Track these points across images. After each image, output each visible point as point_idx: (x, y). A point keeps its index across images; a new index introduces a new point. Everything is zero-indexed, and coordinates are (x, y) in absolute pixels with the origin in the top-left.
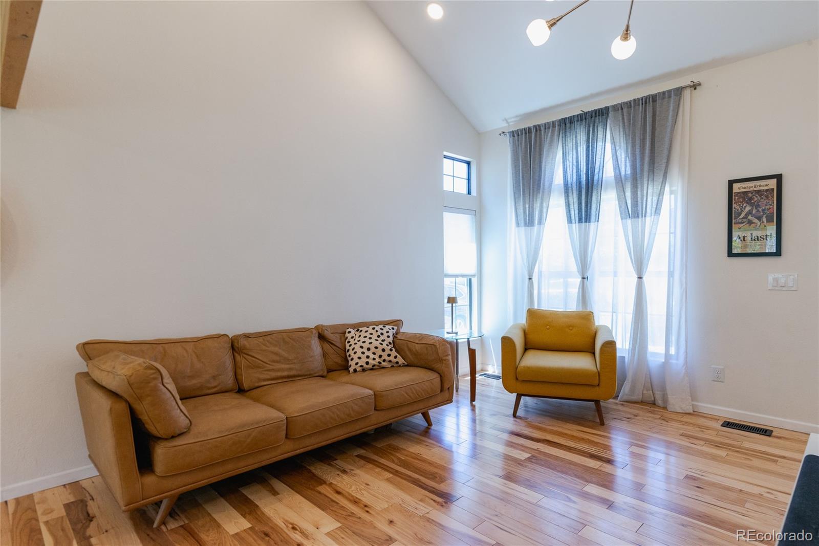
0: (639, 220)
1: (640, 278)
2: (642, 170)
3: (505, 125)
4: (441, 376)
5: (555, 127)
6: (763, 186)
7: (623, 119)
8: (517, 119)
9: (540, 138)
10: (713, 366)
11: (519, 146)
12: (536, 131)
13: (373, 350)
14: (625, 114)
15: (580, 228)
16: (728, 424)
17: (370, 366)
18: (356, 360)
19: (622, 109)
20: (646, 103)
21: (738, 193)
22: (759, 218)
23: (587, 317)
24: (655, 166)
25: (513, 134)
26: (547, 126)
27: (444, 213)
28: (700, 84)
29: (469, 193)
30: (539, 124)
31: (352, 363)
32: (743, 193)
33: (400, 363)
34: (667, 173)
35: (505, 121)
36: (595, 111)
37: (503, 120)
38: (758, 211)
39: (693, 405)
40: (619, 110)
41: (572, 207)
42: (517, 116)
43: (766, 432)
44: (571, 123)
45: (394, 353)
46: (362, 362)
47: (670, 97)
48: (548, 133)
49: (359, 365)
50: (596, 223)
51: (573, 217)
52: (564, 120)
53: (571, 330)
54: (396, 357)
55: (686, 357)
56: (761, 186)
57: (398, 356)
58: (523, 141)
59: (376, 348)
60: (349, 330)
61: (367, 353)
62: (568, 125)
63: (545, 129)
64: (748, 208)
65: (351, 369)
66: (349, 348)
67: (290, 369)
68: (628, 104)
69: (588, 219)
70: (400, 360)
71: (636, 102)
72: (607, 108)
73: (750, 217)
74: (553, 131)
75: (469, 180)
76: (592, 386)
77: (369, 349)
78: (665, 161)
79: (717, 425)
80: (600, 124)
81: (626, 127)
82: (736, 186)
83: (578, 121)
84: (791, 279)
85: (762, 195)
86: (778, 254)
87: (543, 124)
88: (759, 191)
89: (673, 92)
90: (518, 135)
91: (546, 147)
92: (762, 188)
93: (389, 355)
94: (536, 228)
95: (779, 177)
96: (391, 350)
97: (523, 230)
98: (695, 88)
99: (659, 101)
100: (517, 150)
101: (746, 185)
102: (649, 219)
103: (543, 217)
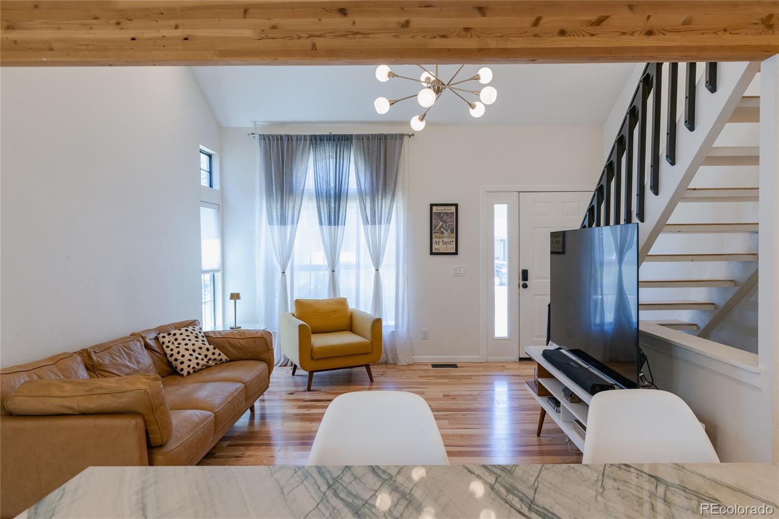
0: (376, 227)
1: (377, 270)
2: (378, 189)
3: (252, 125)
4: (268, 364)
5: (306, 140)
6: (449, 210)
7: (364, 147)
8: (265, 124)
9: (292, 148)
10: (422, 329)
11: (270, 149)
12: (288, 140)
13: (198, 351)
14: (365, 144)
15: (330, 230)
16: (434, 366)
17: (200, 367)
18: (187, 363)
19: (363, 139)
20: (380, 139)
21: (436, 213)
23: (343, 302)
24: (387, 188)
25: (263, 137)
26: (299, 138)
27: (201, 207)
28: (414, 135)
29: (211, 186)
30: (291, 134)
31: (185, 366)
32: (438, 213)
33: (224, 360)
34: (394, 194)
35: (253, 123)
36: (342, 136)
37: (251, 122)
38: (446, 226)
39: (413, 358)
40: (360, 139)
41: (322, 210)
42: (266, 122)
43: (454, 366)
44: (321, 140)
45: (217, 351)
46: (193, 364)
47: (396, 139)
48: (300, 144)
49: (192, 367)
50: (343, 226)
51: (323, 220)
52: (315, 136)
53: (334, 314)
54: (219, 355)
55: (408, 325)
56: (447, 210)
57: (222, 353)
58: (275, 147)
59: (200, 348)
60: (165, 335)
61: (195, 355)
62: (318, 142)
63: (297, 140)
65: (185, 373)
66: (171, 353)
68: (368, 137)
69: (336, 223)
70: (224, 357)
71: (374, 136)
72: (351, 136)
73: (442, 229)
74: (305, 144)
75: (210, 173)
76: (367, 353)
77: (194, 351)
78: (393, 185)
79: (430, 368)
80: (345, 147)
81: (366, 154)
82: (434, 208)
83: (327, 140)
84: (462, 269)
85: (447, 216)
86: (456, 253)
87: (295, 135)
88: (447, 213)
89: (398, 136)
90: (269, 140)
91: (299, 156)
92: (448, 211)
93: (214, 354)
94: (289, 227)
95: (456, 205)
96: (214, 348)
97: (276, 228)
98: (410, 137)
99: (388, 141)
100: (269, 153)
101: (440, 208)
102: (383, 226)
103: (296, 219)
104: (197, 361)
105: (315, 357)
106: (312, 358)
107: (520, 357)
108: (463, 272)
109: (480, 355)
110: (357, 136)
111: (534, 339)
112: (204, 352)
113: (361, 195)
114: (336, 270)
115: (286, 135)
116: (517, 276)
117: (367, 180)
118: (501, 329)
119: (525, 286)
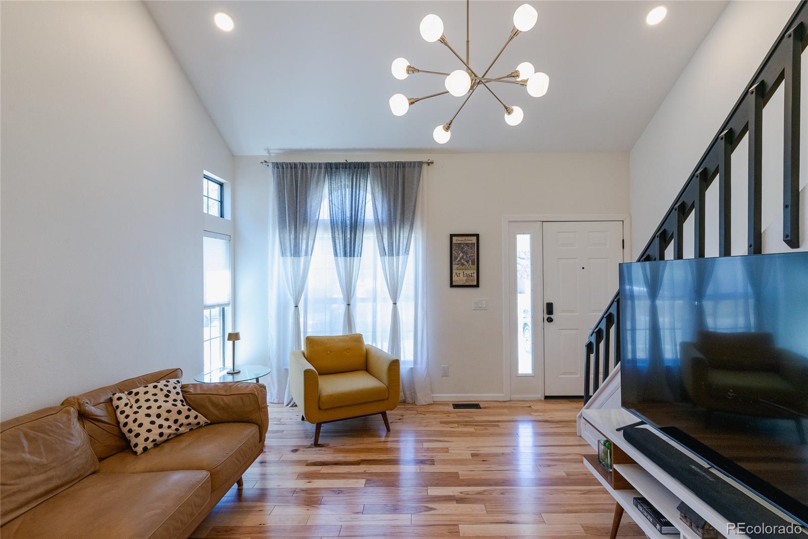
0: (393, 258)
1: (395, 303)
2: (395, 219)
3: (266, 154)
4: (259, 427)
5: (322, 169)
6: (470, 240)
7: (381, 175)
8: (279, 152)
9: (307, 175)
10: (442, 366)
11: (283, 178)
12: (303, 168)
13: (165, 415)
14: (382, 171)
15: (346, 262)
16: (456, 406)
17: (165, 438)
18: (144, 434)
19: (380, 167)
20: (398, 167)
21: (456, 243)
22: (467, 262)
23: (358, 339)
24: (405, 217)
25: (277, 165)
26: (313, 166)
27: (204, 237)
28: (432, 163)
29: (222, 216)
30: (305, 162)
31: (140, 441)
32: (458, 243)
33: (202, 423)
34: (413, 223)
35: (267, 151)
36: (359, 164)
37: (265, 150)
38: (467, 257)
39: (433, 397)
40: (377, 167)
41: (337, 241)
42: (280, 149)
43: (476, 406)
44: (337, 168)
45: (193, 413)
46: (154, 435)
47: (414, 167)
48: (315, 173)
49: (151, 440)
50: (359, 257)
51: (338, 251)
52: (331, 164)
53: (348, 352)
54: (196, 417)
55: (428, 362)
56: (468, 240)
57: (199, 415)
58: (289, 175)
59: (169, 411)
60: (118, 395)
61: (159, 421)
62: (334, 170)
63: (312, 168)
64: (461, 255)
65: (139, 449)
66: (126, 420)
67: (49, 479)
68: (385, 165)
69: (352, 254)
70: (202, 419)
71: (391, 164)
72: (368, 164)
73: (462, 261)
74: (319, 172)
75: (221, 202)
77: (159, 416)
78: (412, 214)
79: (451, 408)
80: (362, 175)
81: (383, 183)
82: (454, 239)
83: (343, 168)
84: (484, 302)
85: (468, 246)
86: (477, 286)
87: (309, 163)
88: (467, 243)
89: (417, 164)
90: (283, 168)
91: (313, 185)
92: (469, 242)
93: (187, 417)
94: (302, 259)
95: (477, 236)
96: (189, 410)
97: (289, 259)
98: (429, 165)
99: (407, 169)
100: (282, 182)
101: (460, 238)
102: (401, 257)
103: (310, 249)
104: (161, 430)
105: (323, 407)
106: (320, 408)
107: (546, 395)
108: (484, 306)
109: (503, 393)
110: (374, 163)
111: (560, 376)
112: (174, 416)
113: (378, 225)
114: (352, 303)
115: (300, 163)
116: (542, 309)
117: (384, 210)
118: (525, 365)
119: (550, 320)
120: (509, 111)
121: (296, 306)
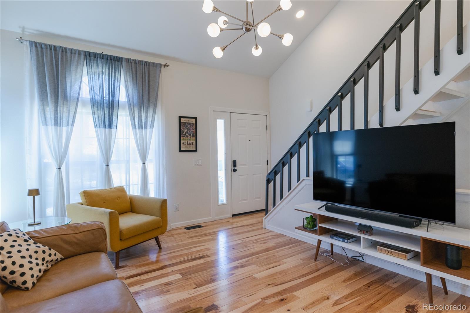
1: (144, 163)
2: (143, 102)
3: (20, 31)
4: (105, 253)
5: (81, 55)
7: (132, 69)
8: (35, 32)
9: (67, 59)
10: (175, 204)
11: (42, 56)
12: (62, 51)
13: (34, 256)
14: (133, 66)
15: (105, 132)
16: (188, 228)
17: (42, 273)
18: (28, 272)
19: (131, 62)
20: (145, 65)
21: (183, 123)
22: (190, 135)
24: (150, 102)
25: (35, 45)
26: (73, 52)
28: (168, 66)
30: (65, 47)
31: (27, 277)
32: (184, 123)
35: (21, 29)
36: (114, 57)
37: (20, 27)
38: (190, 132)
40: (129, 62)
41: (97, 116)
43: (200, 226)
44: (95, 57)
45: (53, 252)
46: (36, 273)
47: (156, 67)
48: (74, 57)
49: (35, 276)
50: (116, 129)
51: (97, 124)
52: (89, 53)
53: (118, 200)
54: (55, 255)
56: (190, 121)
57: (57, 253)
58: (48, 55)
59: (36, 252)
61: (34, 261)
62: (92, 58)
64: (186, 130)
65: (29, 285)
68: (135, 61)
69: (110, 126)
70: (59, 256)
71: (140, 62)
72: (122, 58)
73: (187, 134)
74: (79, 58)
76: (159, 228)
77: (31, 257)
78: (155, 100)
79: (185, 230)
80: (116, 66)
82: (182, 119)
83: (100, 58)
84: (200, 161)
85: (190, 125)
86: (196, 151)
87: (69, 49)
88: (190, 123)
89: (158, 65)
90: (42, 48)
91: (73, 68)
92: (190, 122)
93: (50, 255)
94: (64, 129)
95: (196, 118)
96: (50, 249)
97: (51, 128)
98: (164, 67)
99: (151, 67)
100: (41, 60)
101: (186, 119)
102: (148, 130)
103: (71, 120)
104: (39, 267)
105: (123, 238)
106: (120, 240)
107: (233, 214)
108: (200, 163)
109: (211, 217)
110: (126, 59)
111: (240, 202)
112: (41, 255)
113: (131, 105)
115: (60, 47)
116: (230, 164)
117: (134, 95)
118: (222, 197)
119: (235, 170)
120: (257, 48)
121: (60, 168)
